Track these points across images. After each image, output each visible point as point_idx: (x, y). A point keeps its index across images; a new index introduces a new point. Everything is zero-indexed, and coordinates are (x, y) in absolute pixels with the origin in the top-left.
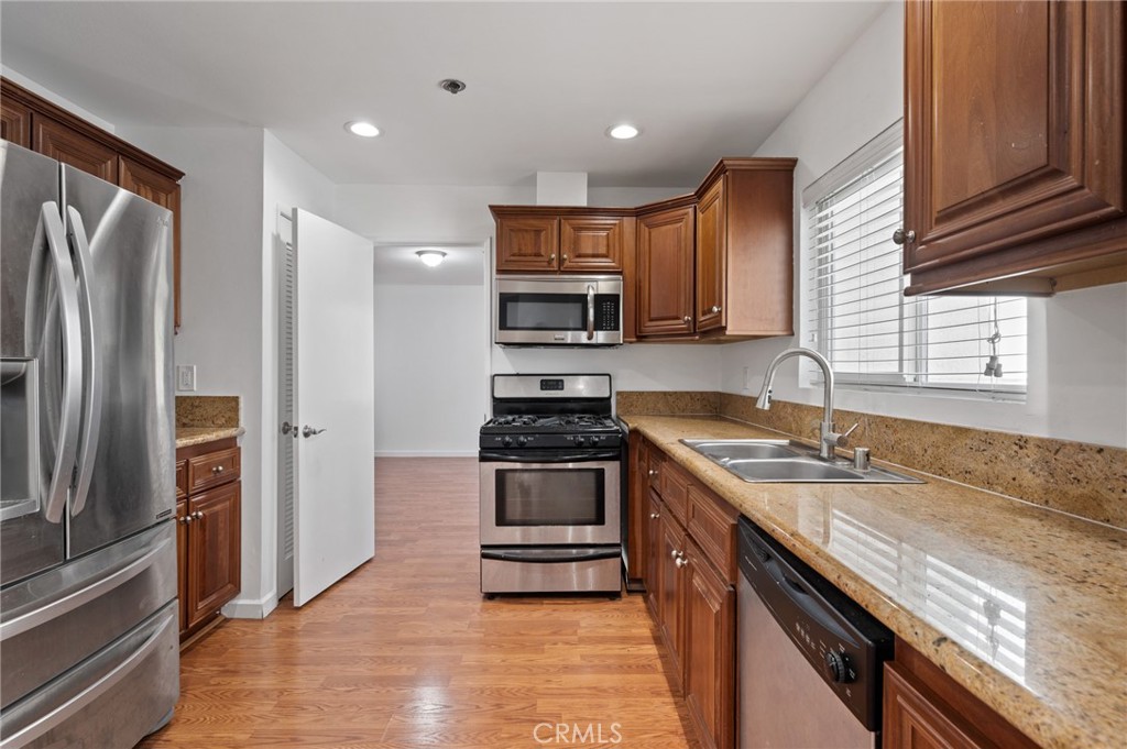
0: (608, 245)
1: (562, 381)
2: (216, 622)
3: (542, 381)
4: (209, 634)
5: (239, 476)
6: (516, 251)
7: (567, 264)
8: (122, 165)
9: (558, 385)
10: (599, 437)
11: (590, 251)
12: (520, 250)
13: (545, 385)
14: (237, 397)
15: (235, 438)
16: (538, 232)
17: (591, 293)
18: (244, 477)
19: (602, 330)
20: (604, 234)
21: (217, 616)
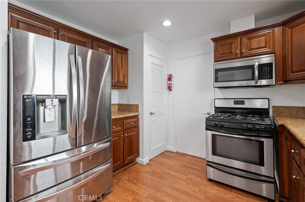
0: (266, 42)
1: (244, 101)
2: (134, 163)
3: (234, 101)
4: (131, 166)
5: (139, 125)
6: (221, 53)
7: (244, 54)
8: (114, 49)
9: (242, 103)
10: (260, 127)
11: (256, 47)
12: (223, 52)
13: (236, 103)
14: (138, 105)
15: (138, 115)
16: (231, 44)
17: (257, 64)
18: (140, 126)
19: (263, 79)
20: (264, 38)
21: (134, 161)
